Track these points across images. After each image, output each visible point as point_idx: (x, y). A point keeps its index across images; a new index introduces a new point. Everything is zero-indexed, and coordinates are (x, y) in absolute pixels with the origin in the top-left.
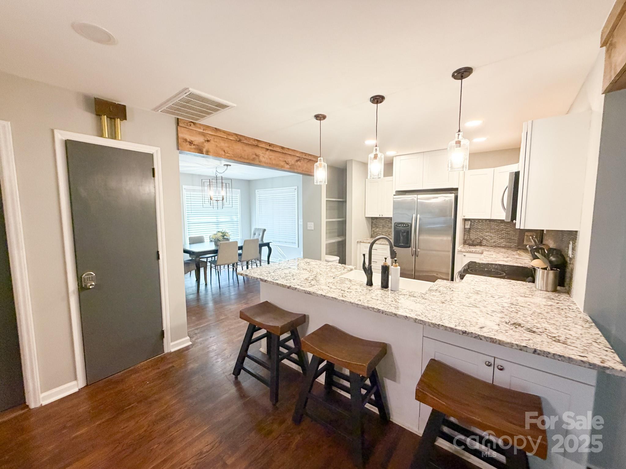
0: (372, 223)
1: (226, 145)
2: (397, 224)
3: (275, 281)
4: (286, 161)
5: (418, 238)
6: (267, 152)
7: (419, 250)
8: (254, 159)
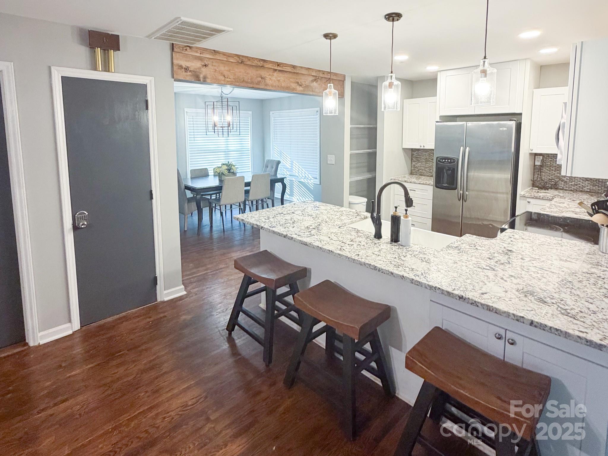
0: (412, 155)
1: (227, 69)
2: (440, 159)
3: (271, 229)
4: (298, 83)
6: (275, 74)
7: (467, 193)
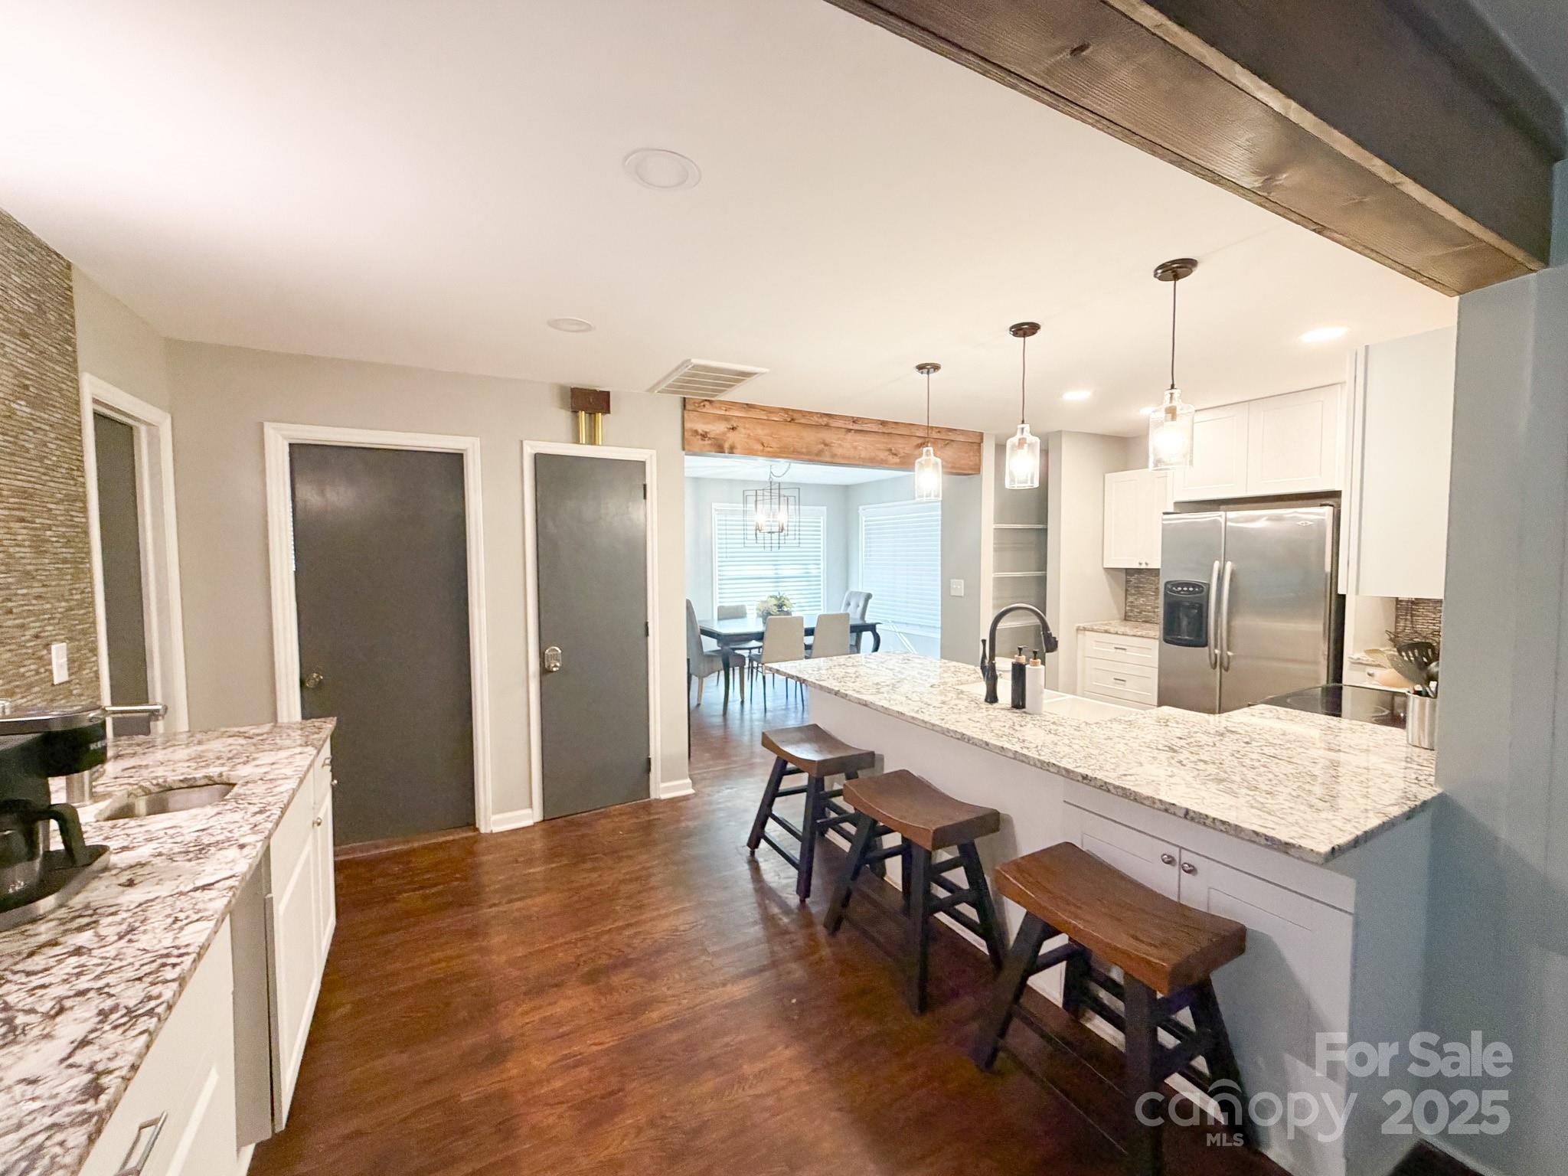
0: (1127, 581)
1: (767, 431)
2: (1171, 586)
4: (890, 450)
5: (1229, 623)
6: (850, 436)
7: (1230, 653)
8: (820, 453)
